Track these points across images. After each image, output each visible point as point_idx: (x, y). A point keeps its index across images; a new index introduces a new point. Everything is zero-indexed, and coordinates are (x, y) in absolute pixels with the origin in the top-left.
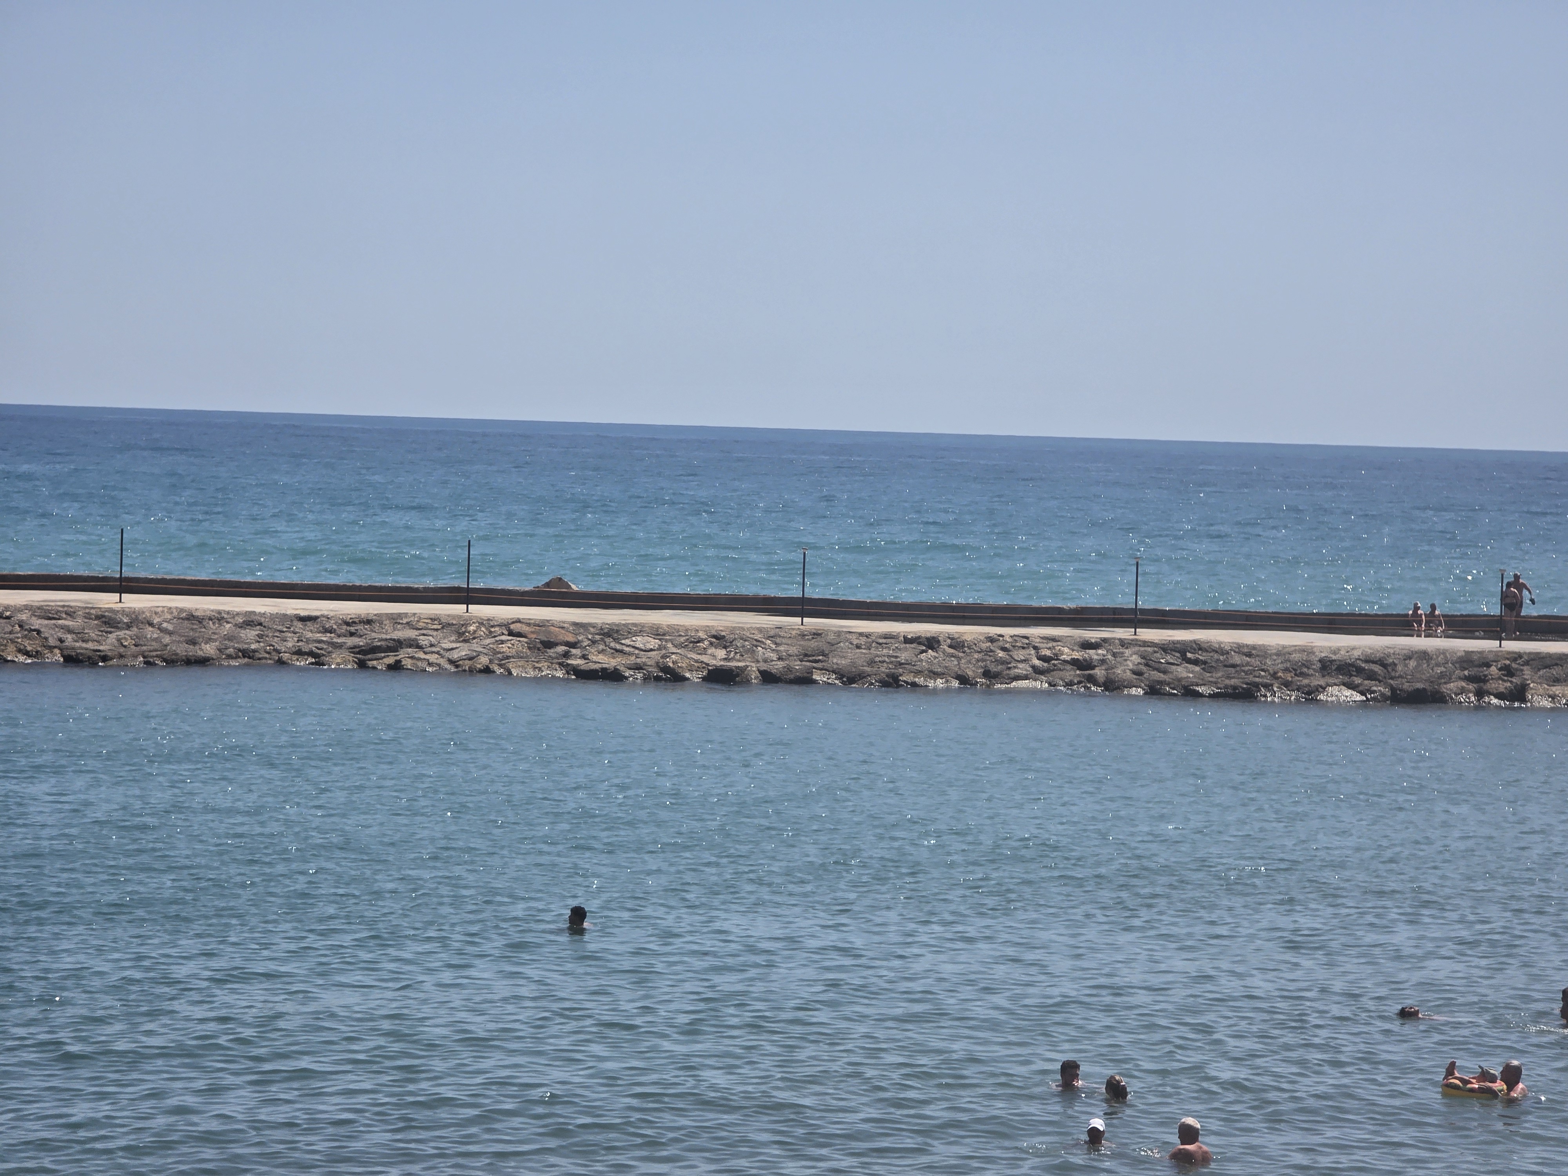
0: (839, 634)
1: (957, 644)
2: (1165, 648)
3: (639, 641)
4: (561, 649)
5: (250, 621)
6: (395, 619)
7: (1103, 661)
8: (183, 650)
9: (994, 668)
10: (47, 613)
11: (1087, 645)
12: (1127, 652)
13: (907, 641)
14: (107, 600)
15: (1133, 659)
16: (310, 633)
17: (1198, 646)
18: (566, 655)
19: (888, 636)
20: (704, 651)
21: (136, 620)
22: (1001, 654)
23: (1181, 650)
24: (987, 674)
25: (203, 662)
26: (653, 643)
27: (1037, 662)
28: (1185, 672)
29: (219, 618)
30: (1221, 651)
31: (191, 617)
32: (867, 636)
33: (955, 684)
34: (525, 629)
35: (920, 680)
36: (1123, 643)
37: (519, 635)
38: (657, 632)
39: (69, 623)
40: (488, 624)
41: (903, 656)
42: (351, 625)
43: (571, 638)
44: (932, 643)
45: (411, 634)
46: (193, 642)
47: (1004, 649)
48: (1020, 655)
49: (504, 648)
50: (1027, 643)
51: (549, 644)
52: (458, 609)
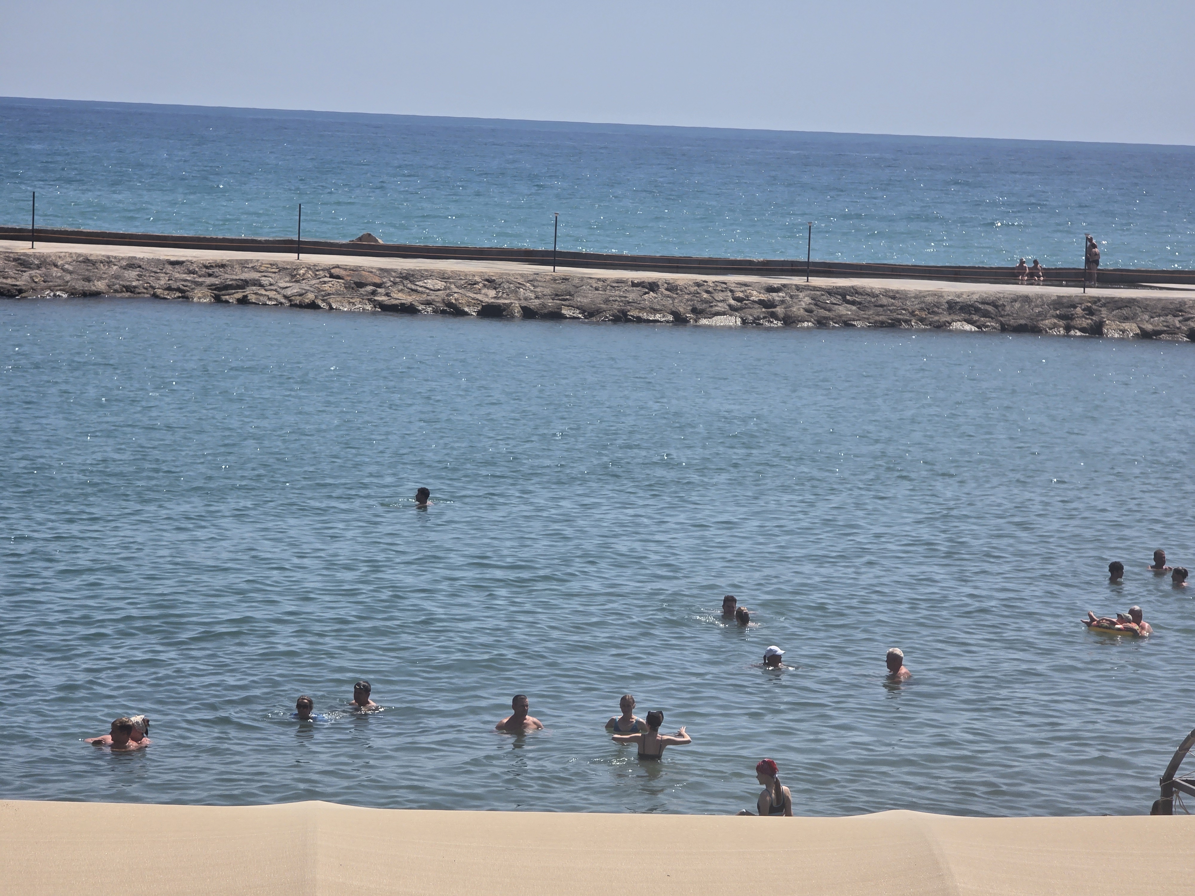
0: (582, 279)
1: (672, 288)
2: (830, 292)
3: (430, 283)
4: (370, 288)
5: (132, 264)
6: (243, 264)
7: (783, 302)
8: (80, 285)
9: (699, 306)
11: (771, 289)
12: (801, 295)
13: (634, 285)
14: (22, 247)
15: (805, 300)
16: (178, 274)
17: (855, 291)
18: (374, 293)
19: (619, 281)
20: (479, 292)
21: (44, 262)
22: (705, 295)
23: (843, 294)
24: (694, 311)
25: (96, 295)
26: (440, 285)
27: (732, 302)
28: (845, 310)
29: (108, 261)
30: (872, 295)
31: (87, 261)
32: (604, 281)
33: (671, 318)
34: (342, 273)
35: (645, 316)
36: (798, 288)
37: (338, 277)
38: (443, 276)
40: (314, 269)
41: (631, 297)
42: (209, 268)
43: (377, 280)
44: (653, 287)
45: (255, 275)
46: (88, 280)
47: (708, 292)
48: (719, 296)
49: (326, 287)
50: (726, 288)
51: (361, 285)
52: (291, 257)
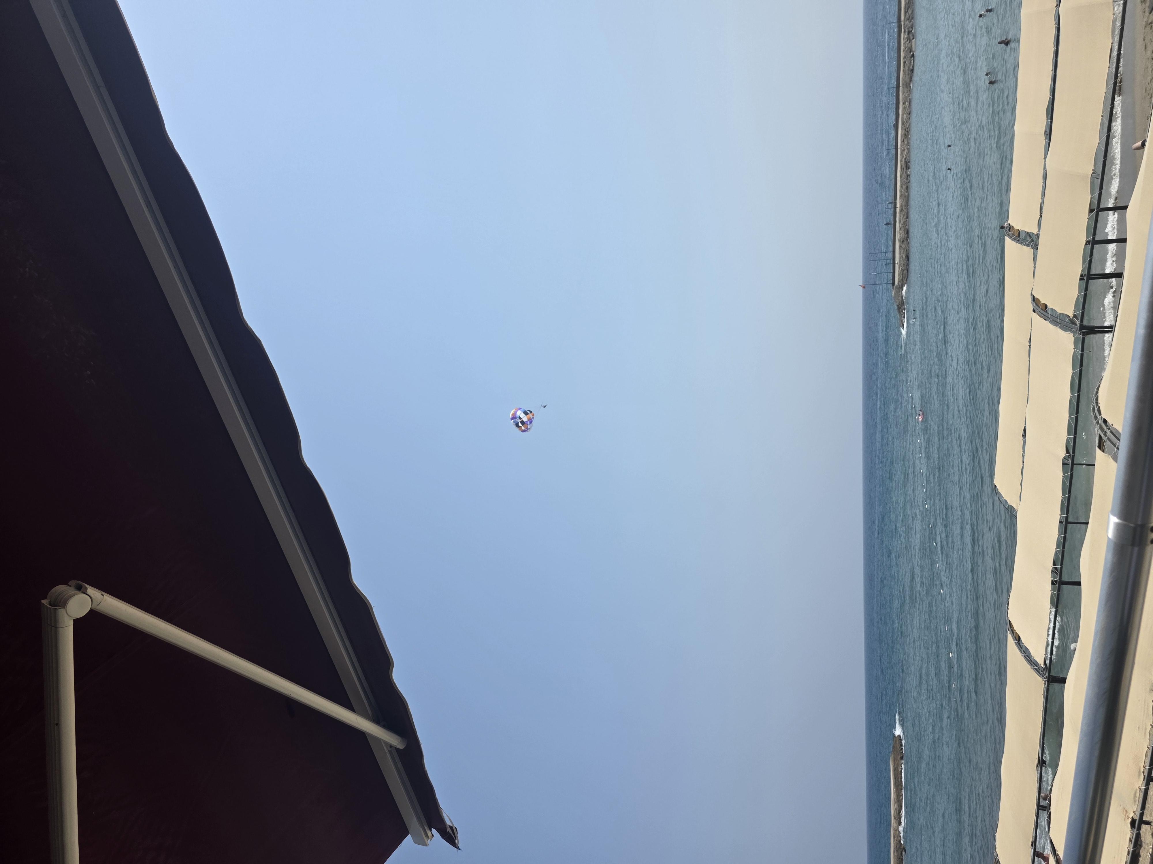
0: (903, 80)
1: (905, 57)
2: (905, 16)
3: (905, 118)
4: (906, 132)
5: (901, 186)
6: (901, 161)
7: (908, 29)
9: (909, 51)
10: (900, 221)
11: (905, 32)
12: (906, 24)
13: (904, 67)
14: (898, 210)
15: (907, 22)
16: (904, 176)
17: (905, 9)
18: (907, 131)
19: (903, 71)
20: (907, 106)
21: (901, 206)
22: (906, 49)
23: (906, 12)
24: (910, 52)
25: (908, 195)
26: (905, 115)
27: (908, 42)
28: (910, 12)
29: (901, 192)
30: (906, 5)
31: (901, 196)
32: (903, 75)
33: (912, 58)
34: (902, 139)
35: (912, 65)
36: (904, 24)
37: (903, 140)
38: (903, 115)
39: (902, 217)
40: (901, 145)
41: (907, 68)
42: (902, 169)
43: (904, 131)
44: (905, 62)
45: (903, 159)
46: (905, 197)
47: (906, 48)
48: (907, 45)
49: (906, 143)
50: (905, 43)
51: (905, 135)
52: (899, 150)
